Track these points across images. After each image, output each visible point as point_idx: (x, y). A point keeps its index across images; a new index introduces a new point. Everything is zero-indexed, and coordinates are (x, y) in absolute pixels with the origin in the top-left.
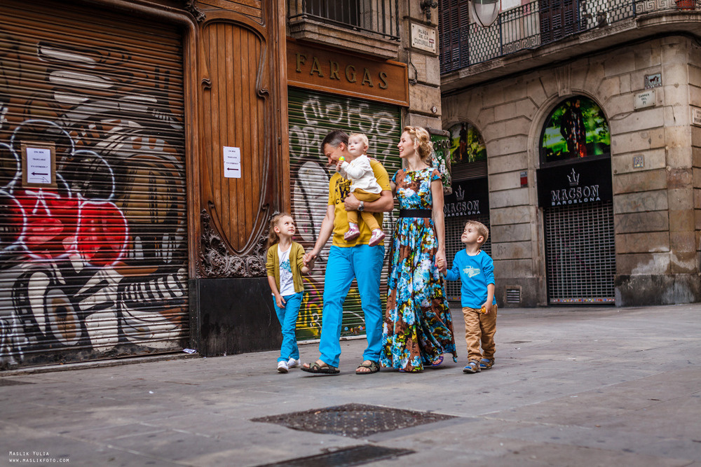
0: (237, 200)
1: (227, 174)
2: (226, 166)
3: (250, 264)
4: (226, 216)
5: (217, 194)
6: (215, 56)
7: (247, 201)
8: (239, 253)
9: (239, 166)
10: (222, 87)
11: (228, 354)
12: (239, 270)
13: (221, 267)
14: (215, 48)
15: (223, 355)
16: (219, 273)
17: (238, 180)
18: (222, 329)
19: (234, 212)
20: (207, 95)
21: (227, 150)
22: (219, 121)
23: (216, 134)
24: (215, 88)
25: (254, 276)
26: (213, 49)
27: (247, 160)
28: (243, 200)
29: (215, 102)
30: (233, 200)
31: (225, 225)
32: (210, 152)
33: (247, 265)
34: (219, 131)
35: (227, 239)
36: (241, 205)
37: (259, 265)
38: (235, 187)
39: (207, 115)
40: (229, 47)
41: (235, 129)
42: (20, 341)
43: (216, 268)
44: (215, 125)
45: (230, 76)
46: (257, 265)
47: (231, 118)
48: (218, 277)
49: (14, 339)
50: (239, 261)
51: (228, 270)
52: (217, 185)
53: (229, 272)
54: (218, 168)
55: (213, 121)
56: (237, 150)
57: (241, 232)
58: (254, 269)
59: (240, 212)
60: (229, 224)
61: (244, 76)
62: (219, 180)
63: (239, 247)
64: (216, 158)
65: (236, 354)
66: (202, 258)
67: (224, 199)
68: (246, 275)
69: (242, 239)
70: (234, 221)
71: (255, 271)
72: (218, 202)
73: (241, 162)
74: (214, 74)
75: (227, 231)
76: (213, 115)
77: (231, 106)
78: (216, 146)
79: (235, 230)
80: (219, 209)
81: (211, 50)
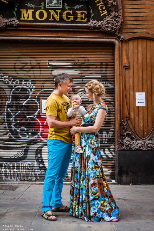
0: (143, 116)
1: (138, 105)
2: (137, 101)
3: (147, 145)
4: (137, 123)
5: (132, 114)
6: (132, 54)
7: (149, 116)
8: (143, 139)
9: (144, 101)
10: (136, 67)
11: (132, 184)
12: (140, 147)
13: (130, 146)
14: (132, 51)
15: (130, 185)
16: (128, 148)
17: (144, 107)
18: (130, 173)
19: (141, 121)
20: (127, 71)
21: (138, 95)
22: (133, 82)
23: (132, 87)
24: (131, 68)
25: (149, 150)
26: (131, 51)
27: (149, 98)
28: (146, 115)
29: (131, 73)
30: (141, 116)
31: (136, 127)
32: (128, 95)
33: (146, 145)
34: (134, 86)
35: (136, 133)
36: (145, 118)
37: (152, 145)
38: (142, 110)
39: (127, 80)
40: (140, 49)
41: (143, 84)
42: (38, 172)
43: (127, 146)
44: (131, 84)
45: (140, 61)
46: (151, 145)
47: (140, 79)
48: (128, 150)
49: (35, 170)
50: (141, 143)
51: (134, 147)
52: (132, 109)
53: (134, 148)
54: (133, 102)
55: (130, 82)
56: (144, 94)
57: (145, 130)
58: (149, 147)
59: (145, 121)
60: (139, 126)
61: (148, 61)
62: (133, 107)
63: (144, 137)
64: (131, 98)
65: (137, 184)
66: (120, 142)
67: (136, 116)
68: (144, 149)
69: (146, 133)
70: (141, 125)
71: (150, 148)
72: (132, 117)
73: (146, 99)
74: (131, 61)
75: (137, 130)
76: (130, 80)
77: (141, 75)
78: (132, 93)
79: (142, 129)
80: (133, 120)
81: (130, 52)
